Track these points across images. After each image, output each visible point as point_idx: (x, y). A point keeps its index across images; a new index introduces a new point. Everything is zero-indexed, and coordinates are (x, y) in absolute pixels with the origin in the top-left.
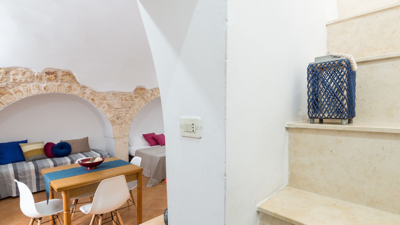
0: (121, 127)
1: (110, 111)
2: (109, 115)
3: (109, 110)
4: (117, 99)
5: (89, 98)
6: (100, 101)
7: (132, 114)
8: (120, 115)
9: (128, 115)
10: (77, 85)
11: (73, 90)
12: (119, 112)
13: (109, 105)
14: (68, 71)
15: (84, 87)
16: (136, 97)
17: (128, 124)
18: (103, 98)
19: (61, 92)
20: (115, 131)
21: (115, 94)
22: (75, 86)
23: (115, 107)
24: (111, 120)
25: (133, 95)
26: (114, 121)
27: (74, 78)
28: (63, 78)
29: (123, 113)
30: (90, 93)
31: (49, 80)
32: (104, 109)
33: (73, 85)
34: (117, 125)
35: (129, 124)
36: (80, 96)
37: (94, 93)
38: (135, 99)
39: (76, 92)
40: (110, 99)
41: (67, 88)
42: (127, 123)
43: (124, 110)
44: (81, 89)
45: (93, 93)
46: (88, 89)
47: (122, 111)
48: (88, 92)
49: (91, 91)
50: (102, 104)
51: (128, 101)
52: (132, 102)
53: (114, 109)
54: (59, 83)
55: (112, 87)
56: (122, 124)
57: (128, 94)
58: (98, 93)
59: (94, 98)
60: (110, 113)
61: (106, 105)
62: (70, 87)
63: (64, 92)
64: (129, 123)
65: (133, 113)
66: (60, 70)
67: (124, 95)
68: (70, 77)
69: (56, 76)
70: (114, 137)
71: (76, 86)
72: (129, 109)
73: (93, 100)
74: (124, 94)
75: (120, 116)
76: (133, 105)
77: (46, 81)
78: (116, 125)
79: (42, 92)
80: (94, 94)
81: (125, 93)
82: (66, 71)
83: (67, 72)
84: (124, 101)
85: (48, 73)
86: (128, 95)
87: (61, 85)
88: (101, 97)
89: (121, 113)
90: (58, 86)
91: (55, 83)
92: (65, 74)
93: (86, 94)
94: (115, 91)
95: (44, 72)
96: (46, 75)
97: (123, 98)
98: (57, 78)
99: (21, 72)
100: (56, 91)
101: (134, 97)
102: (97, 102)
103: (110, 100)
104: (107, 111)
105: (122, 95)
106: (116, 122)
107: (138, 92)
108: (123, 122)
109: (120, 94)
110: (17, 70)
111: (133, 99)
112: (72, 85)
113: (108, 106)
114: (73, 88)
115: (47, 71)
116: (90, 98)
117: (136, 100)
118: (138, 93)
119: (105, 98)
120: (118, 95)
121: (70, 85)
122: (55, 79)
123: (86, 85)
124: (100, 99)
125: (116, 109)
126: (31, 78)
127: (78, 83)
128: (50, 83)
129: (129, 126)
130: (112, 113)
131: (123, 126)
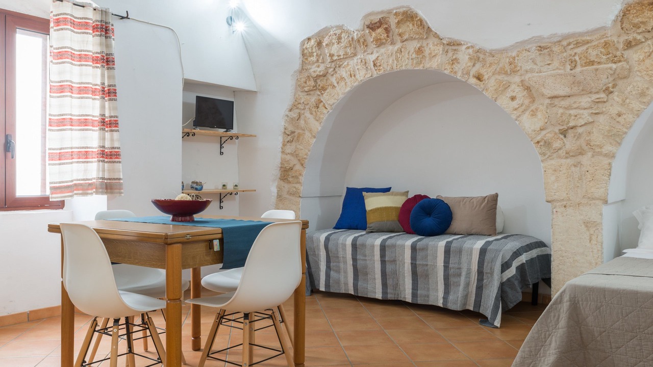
0: (577, 165)
1: (533, 108)
2: (530, 124)
3: (528, 107)
4: (556, 63)
5: (468, 73)
6: (500, 77)
7: (619, 115)
8: (569, 122)
9: (601, 118)
10: (436, 41)
11: (427, 59)
12: (566, 108)
13: (528, 89)
14: (404, 9)
15: (454, 45)
16: (629, 45)
17: (600, 154)
18: (508, 68)
19: (404, 68)
20: (553, 178)
21: (545, 48)
22: (431, 46)
23: (548, 92)
24: (538, 138)
25: (615, 39)
26: (548, 144)
27: (421, 23)
28: (400, 31)
29: (581, 112)
30: (470, 59)
31: (379, 43)
32: (515, 104)
33: (427, 44)
34: (559, 157)
35: (606, 155)
36: (446, 72)
37: (482, 56)
38: (627, 54)
39: (436, 61)
40: (529, 66)
41: (414, 56)
42: (598, 150)
43: (585, 101)
44: (447, 52)
45: (478, 55)
46: (464, 47)
47: (575, 106)
48: (464, 56)
49: (471, 51)
50: (507, 86)
51: (595, 67)
52: (614, 66)
53: (548, 101)
54: (398, 45)
55: (529, 24)
56: (581, 154)
57: (593, 38)
58: (492, 54)
59: (483, 71)
60: (534, 114)
61: (517, 89)
62: (420, 51)
63: (409, 67)
64: (608, 148)
65: (623, 110)
66: (389, 12)
67: (578, 44)
68: (413, 25)
69: (387, 30)
70: (549, 199)
71: (434, 45)
72: (603, 95)
73: (479, 78)
74: (578, 41)
75: (571, 124)
76: (619, 77)
77: (375, 46)
78: (555, 155)
79: (371, 74)
80: (481, 59)
81: (581, 34)
82: (401, 10)
83: (405, 13)
84: (582, 66)
85: (372, 27)
86: (594, 44)
87: (403, 50)
88: (501, 65)
89: (573, 112)
90: (396, 52)
91: (391, 47)
92: (402, 20)
93: (458, 63)
94: (541, 38)
95: (366, 27)
96: (369, 32)
97: (577, 58)
98: (390, 35)
99: (334, 37)
100: (395, 67)
101: (621, 46)
102: (491, 83)
103: (532, 71)
104: (523, 107)
105: (572, 46)
106: (557, 144)
107: (636, 21)
108: (586, 148)
109: (565, 43)
110: (329, 34)
111: (618, 54)
112: (425, 45)
113: (525, 92)
114: (427, 53)
115: (368, 23)
116: (471, 74)
117: (634, 55)
118: (636, 26)
119: (515, 67)
120: (556, 49)
121: (419, 45)
122: (388, 36)
123: (456, 37)
124: (499, 73)
125: (556, 101)
126: (350, 45)
127: (436, 36)
128: (382, 50)
129: (606, 161)
130: (539, 115)
131: (586, 160)
